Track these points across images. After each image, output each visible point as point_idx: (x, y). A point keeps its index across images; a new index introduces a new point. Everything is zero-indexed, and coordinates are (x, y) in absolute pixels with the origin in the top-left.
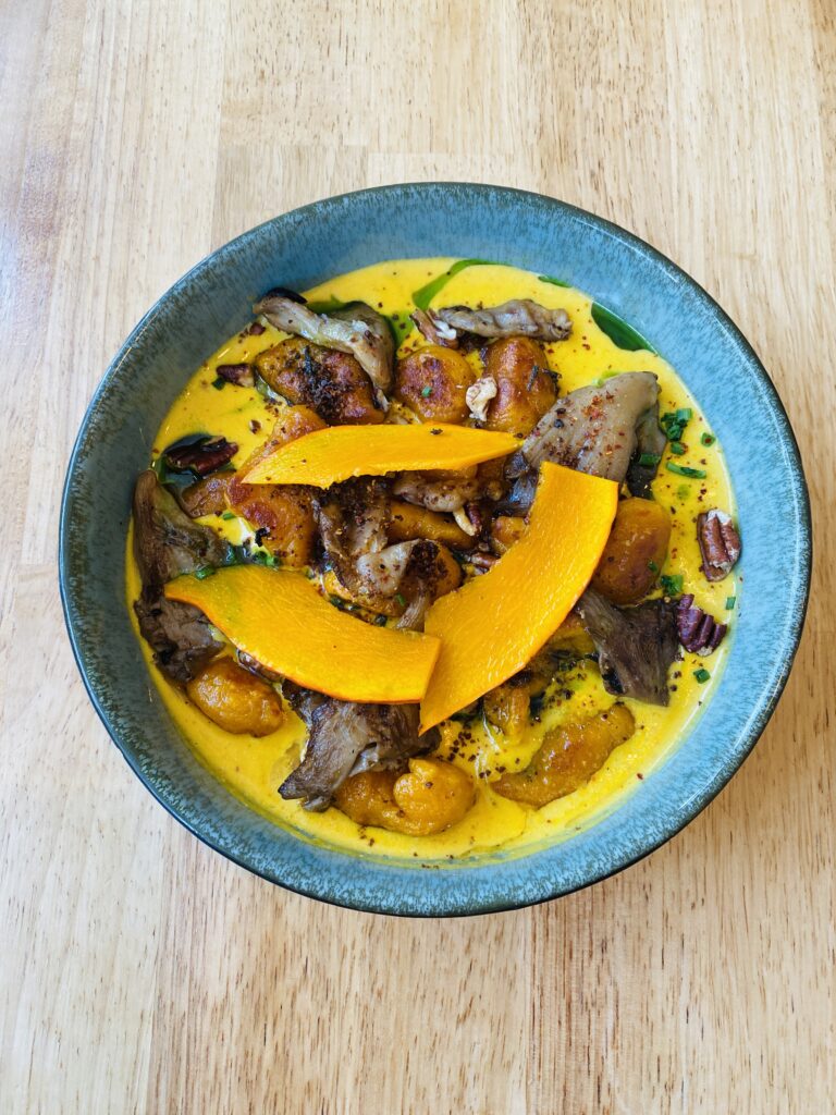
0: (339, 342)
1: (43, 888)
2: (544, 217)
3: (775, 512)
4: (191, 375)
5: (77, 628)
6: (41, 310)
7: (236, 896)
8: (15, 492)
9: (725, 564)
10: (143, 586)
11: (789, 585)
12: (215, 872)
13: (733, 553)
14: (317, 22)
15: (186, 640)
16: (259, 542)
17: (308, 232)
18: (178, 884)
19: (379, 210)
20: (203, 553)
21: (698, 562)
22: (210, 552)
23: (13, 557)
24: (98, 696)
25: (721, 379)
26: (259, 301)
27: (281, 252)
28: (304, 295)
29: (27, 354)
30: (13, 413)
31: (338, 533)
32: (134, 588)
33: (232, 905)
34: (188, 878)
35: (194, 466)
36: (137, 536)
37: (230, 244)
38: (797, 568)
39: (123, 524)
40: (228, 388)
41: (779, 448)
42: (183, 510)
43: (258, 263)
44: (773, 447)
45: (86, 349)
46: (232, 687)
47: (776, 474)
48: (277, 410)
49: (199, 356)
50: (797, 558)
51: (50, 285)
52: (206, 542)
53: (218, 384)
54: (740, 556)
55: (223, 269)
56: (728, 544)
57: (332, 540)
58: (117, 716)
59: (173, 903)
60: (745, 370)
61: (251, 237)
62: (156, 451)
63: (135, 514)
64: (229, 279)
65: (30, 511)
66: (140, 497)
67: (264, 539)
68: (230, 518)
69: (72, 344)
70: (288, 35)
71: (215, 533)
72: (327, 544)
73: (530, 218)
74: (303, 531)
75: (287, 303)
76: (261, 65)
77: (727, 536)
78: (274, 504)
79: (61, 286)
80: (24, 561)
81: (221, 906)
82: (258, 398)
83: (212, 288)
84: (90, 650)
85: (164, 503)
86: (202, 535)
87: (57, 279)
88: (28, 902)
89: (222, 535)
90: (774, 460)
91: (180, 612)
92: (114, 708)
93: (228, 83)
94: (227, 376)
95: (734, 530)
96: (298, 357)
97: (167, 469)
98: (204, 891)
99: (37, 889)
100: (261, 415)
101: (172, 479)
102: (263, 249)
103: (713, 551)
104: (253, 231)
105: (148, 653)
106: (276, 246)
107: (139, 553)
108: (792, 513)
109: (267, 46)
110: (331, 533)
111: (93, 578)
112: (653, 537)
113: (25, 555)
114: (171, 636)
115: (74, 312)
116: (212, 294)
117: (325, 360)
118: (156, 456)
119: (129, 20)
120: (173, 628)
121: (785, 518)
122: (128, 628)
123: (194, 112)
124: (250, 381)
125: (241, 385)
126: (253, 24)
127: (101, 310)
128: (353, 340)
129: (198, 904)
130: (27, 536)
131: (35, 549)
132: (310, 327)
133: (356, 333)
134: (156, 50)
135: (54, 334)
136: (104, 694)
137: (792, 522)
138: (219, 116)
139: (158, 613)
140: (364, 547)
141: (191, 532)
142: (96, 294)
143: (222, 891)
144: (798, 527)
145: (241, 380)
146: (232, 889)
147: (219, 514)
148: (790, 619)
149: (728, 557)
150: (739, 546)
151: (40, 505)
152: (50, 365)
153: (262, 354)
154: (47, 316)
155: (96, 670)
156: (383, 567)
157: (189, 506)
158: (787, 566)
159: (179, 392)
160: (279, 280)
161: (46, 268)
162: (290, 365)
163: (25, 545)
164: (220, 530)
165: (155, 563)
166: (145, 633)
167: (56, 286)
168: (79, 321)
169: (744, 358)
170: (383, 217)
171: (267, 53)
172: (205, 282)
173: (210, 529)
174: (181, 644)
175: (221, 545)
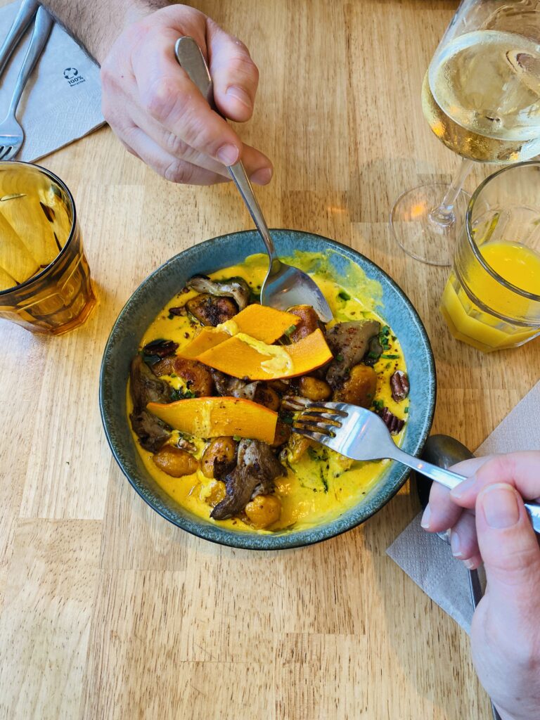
0: (227, 293)
1: (18, 698)
2: (315, 243)
3: (421, 368)
4: (157, 313)
5: (107, 422)
6: (37, 383)
7: (120, 704)
8: (19, 479)
9: (402, 394)
10: (134, 408)
11: (427, 399)
12: (109, 690)
13: (406, 389)
14: (183, 238)
15: (153, 433)
16: (188, 388)
17: (212, 250)
18: (90, 697)
19: (243, 241)
20: (163, 392)
21: (390, 393)
22: (165, 393)
23: (15, 514)
24: (116, 453)
25: (395, 311)
26: (188, 281)
27: (199, 259)
28: (209, 276)
29: (29, 406)
30: (20, 437)
31: (223, 381)
32: (130, 408)
33: (117, 709)
34: (95, 694)
35: (158, 354)
36: (132, 384)
37: (177, 256)
38: (430, 391)
39: (126, 379)
40: (176, 318)
41: (421, 340)
42: (153, 373)
43: (189, 263)
44: (418, 340)
45: (59, 404)
46: (173, 455)
47: (420, 351)
48: (196, 327)
49: (162, 305)
50: (430, 387)
51: (43, 370)
52: (163, 387)
53: (171, 317)
54: (409, 390)
55: (174, 266)
56: (403, 385)
57: (220, 385)
58: (125, 461)
59: (86, 708)
60: (405, 307)
61: (186, 252)
62: (141, 347)
63: (131, 375)
64: (177, 271)
65: (26, 488)
66: (134, 367)
67: (190, 386)
68: (174, 377)
69: (52, 400)
70: (169, 244)
71: (168, 383)
72: (218, 387)
73: (310, 244)
74: (207, 382)
75: (202, 280)
76: (155, 259)
77: (403, 381)
78: (194, 370)
79: (49, 370)
80: (21, 516)
81: (112, 710)
82: (188, 321)
83: (169, 275)
84: (113, 432)
85: (145, 370)
86: (162, 384)
87: (47, 367)
88: (10, 706)
89: (171, 384)
90: (419, 345)
91: (151, 419)
92: (123, 458)
93: (138, 268)
94: (174, 313)
95: (406, 378)
96: (206, 301)
97: (146, 355)
98: (103, 702)
99: (15, 699)
100: (190, 331)
101: (147, 359)
102: (192, 258)
103: (397, 387)
104: (188, 250)
105: (136, 437)
106: (198, 256)
107: (133, 392)
108: (427, 368)
109: (158, 250)
110: (219, 382)
111: (114, 401)
112: (368, 382)
113: (21, 512)
114: (146, 430)
115: (55, 384)
116: (169, 277)
117: (217, 303)
118: (141, 350)
119: (90, 236)
120: (147, 426)
121: (425, 370)
122: (126, 427)
123: (120, 282)
124: (185, 313)
125: (181, 316)
126: (151, 238)
127: (68, 383)
128: (234, 291)
129: (100, 709)
130: (23, 502)
131: (27, 509)
132: (213, 289)
133: (234, 288)
134: (103, 250)
135: (44, 394)
136: (119, 451)
137: (427, 371)
138: (132, 284)
139: (141, 419)
140: (235, 387)
141: (157, 382)
142: (66, 375)
143: (113, 701)
144: (430, 373)
145: (182, 313)
146: (118, 700)
147: (169, 374)
148: (428, 414)
149: (403, 391)
150: (408, 386)
151: (31, 486)
152: (41, 412)
153: (189, 300)
154: (41, 386)
155: (116, 441)
156: (245, 394)
157: (155, 371)
158: (426, 391)
159: (153, 320)
160: (198, 271)
161: (42, 361)
162: (201, 305)
163: (22, 507)
164: (170, 382)
165: (140, 396)
166: (135, 429)
167: (46, 371)
168: (57, 389)
169: (404, 301)
170: (245, 244)
171: (158, 253)
172: (165, 272)
173: (165, 381)
174: (152, 435)
175: (170, 389)
